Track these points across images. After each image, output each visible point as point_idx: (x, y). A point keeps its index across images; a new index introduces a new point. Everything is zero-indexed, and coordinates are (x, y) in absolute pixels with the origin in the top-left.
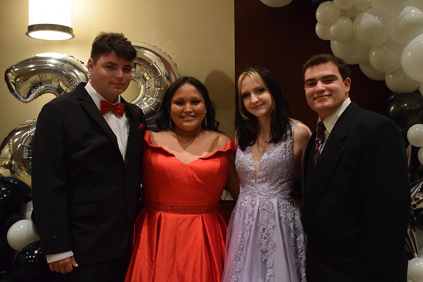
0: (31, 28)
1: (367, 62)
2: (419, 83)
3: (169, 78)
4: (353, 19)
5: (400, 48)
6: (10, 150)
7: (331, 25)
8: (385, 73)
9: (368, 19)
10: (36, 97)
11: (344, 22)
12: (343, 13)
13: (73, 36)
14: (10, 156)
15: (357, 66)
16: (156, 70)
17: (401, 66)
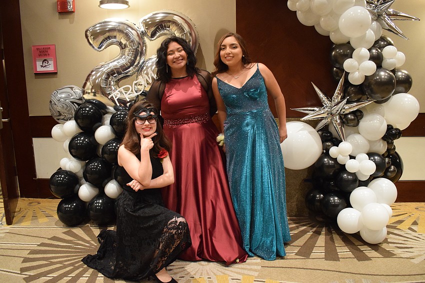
0: (102, 2)
1: (319, 24)
2: (349, 38)
3: (191, 34)
5: (338, 16)
6: (90, 84)
7: (297, 2)
8: (329, 32)
10: (106, 48)
13: (129, 6)
14: (91, 87)
15: (313, 27)
16: (183, 30)
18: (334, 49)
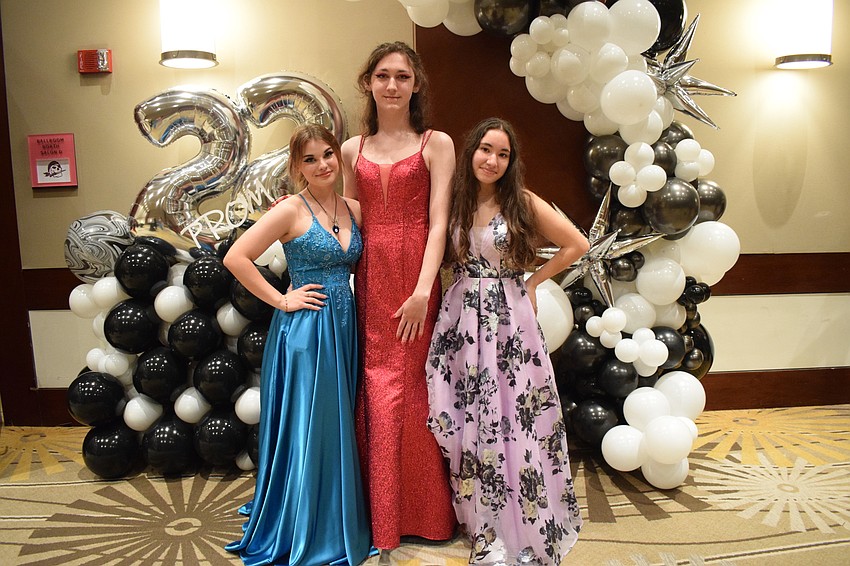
0: (166, 56)
1: (565, 101)
2: (619, 125)
3: (332, 116)
4: (550, 54)
5: (600, 87)
6: (145, 208)
7: (528, 61)
8: (584, 114)
9: (566, 57)
10: (173, 140)
11: (541, 58)
12: (540, 49)
13: (217, 64)
14: (145, 214)
15: (555, 105)
16: (318, 108)
17: (600, 108)
18: (591, 145)
